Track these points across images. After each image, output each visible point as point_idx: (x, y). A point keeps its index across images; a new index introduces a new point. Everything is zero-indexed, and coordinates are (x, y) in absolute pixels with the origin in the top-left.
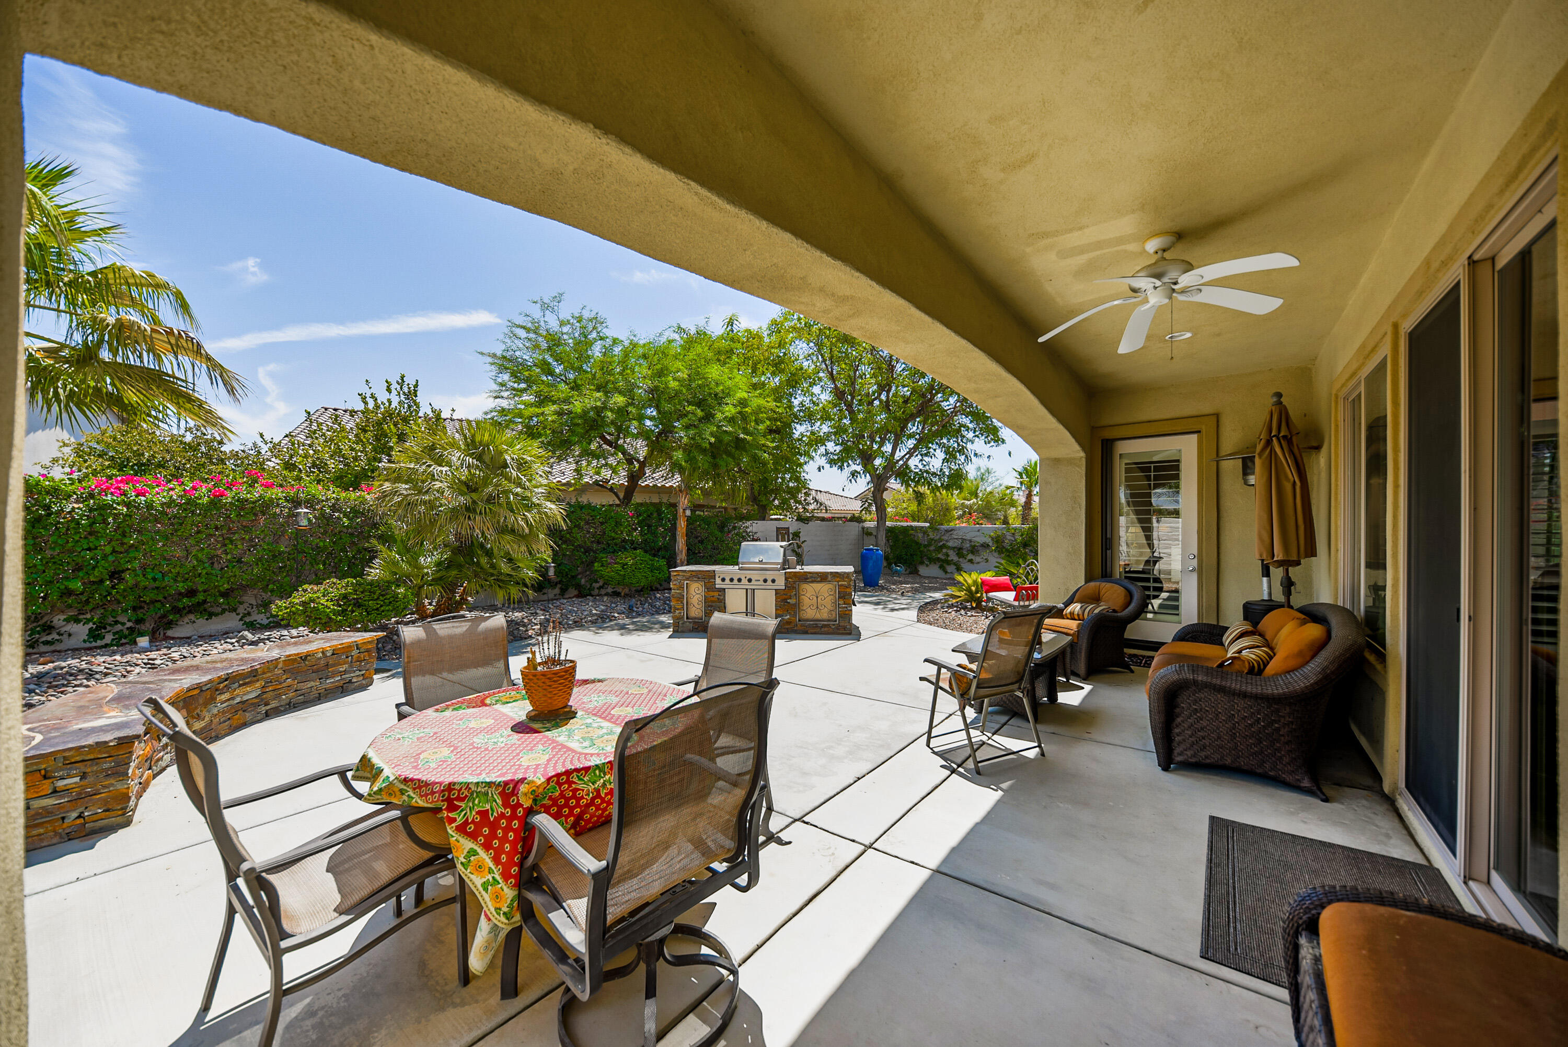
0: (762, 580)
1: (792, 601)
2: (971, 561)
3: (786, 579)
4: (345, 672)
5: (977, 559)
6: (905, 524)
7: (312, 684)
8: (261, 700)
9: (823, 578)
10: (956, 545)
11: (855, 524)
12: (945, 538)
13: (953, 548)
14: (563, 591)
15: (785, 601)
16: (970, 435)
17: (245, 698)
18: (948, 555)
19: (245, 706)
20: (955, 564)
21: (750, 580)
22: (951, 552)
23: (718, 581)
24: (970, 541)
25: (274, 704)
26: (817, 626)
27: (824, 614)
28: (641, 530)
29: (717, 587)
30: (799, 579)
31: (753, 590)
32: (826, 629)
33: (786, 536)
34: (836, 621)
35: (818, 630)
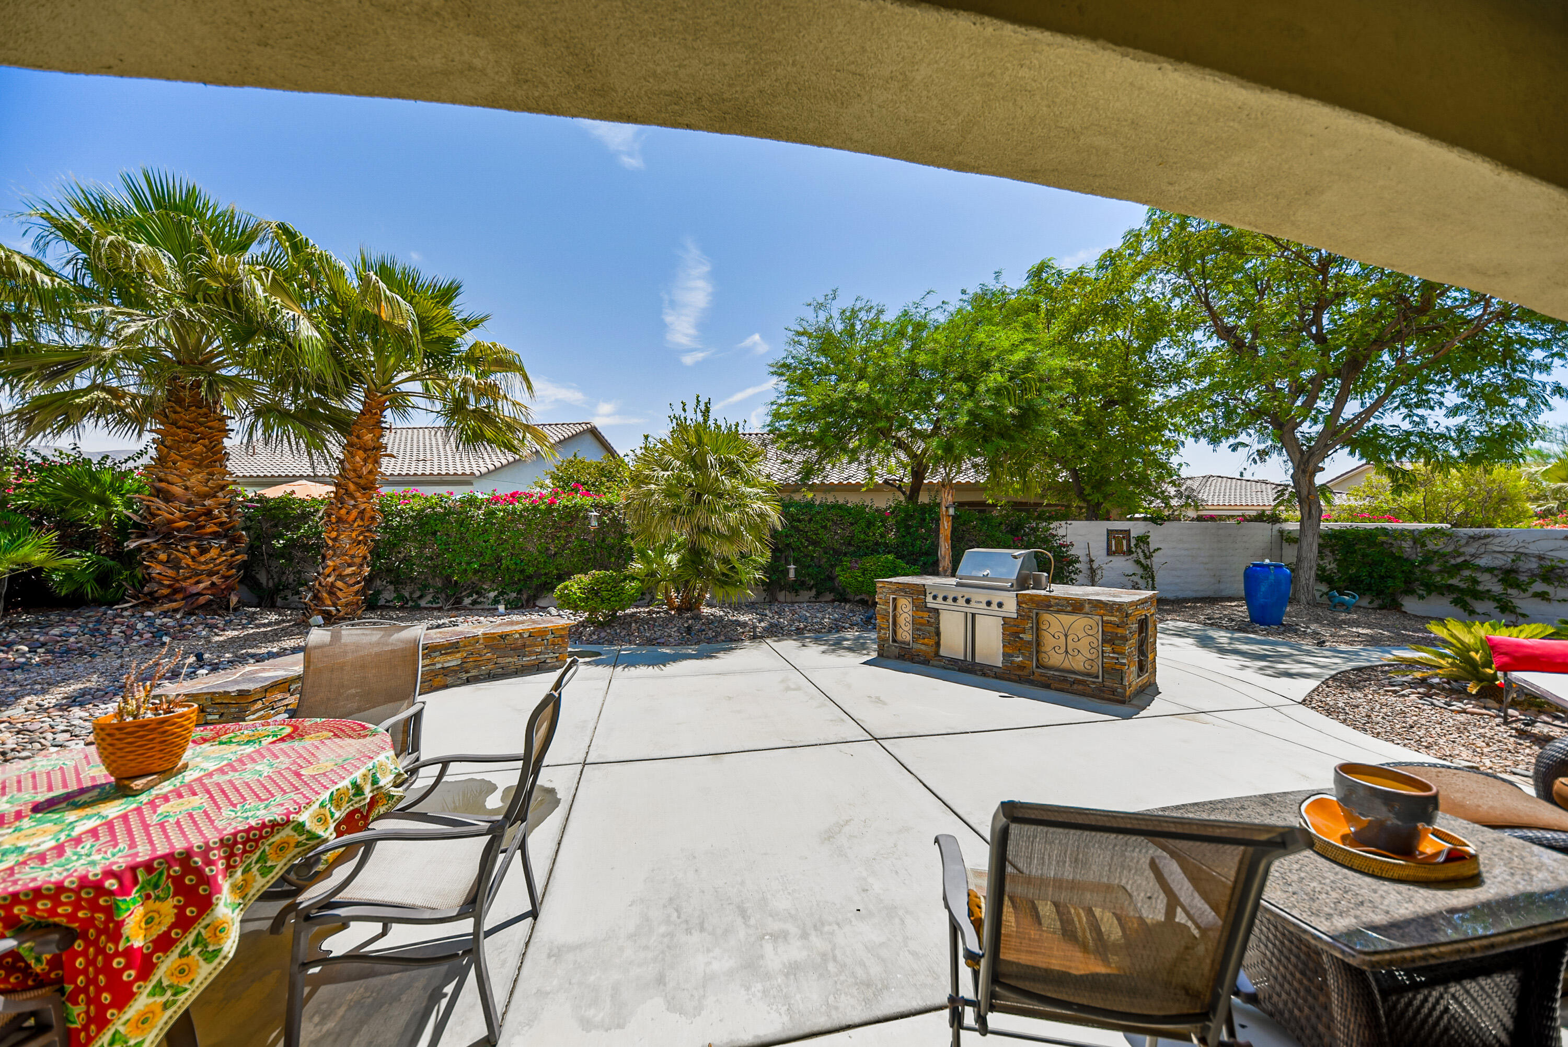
0: (984, 601)
1: (1027, 637)
2: (1543, 596)
3: (1019, 604)
4: (541, 653)
6: (1370, 525)
7: (510, 659)
8: (462, 668)
9: (1076, 607)
10: (1499, 563)
11: (1268, 526)
12: (1469, 550)
13: (1490, 570)
14: (818, 594)
15: (1016, 635)
16: (1538, 355)
17: (446, 665)
18: (1475, 582)
19: (445, 671)
20: (1495, 599)
21: (968, 601)
22: (1485, 577)
23: (929, 599)
24: (1541, 558)
25: (474, 673)
26: (1065, 680)
27: (1078, 663)
28: (898, 531)
29: (929, 605)
30: (1038, 605)
31: (973, 615)
32: (1080, 687)
33: (1125, 542)
34: (1097, 677)
35: (1067, 686)
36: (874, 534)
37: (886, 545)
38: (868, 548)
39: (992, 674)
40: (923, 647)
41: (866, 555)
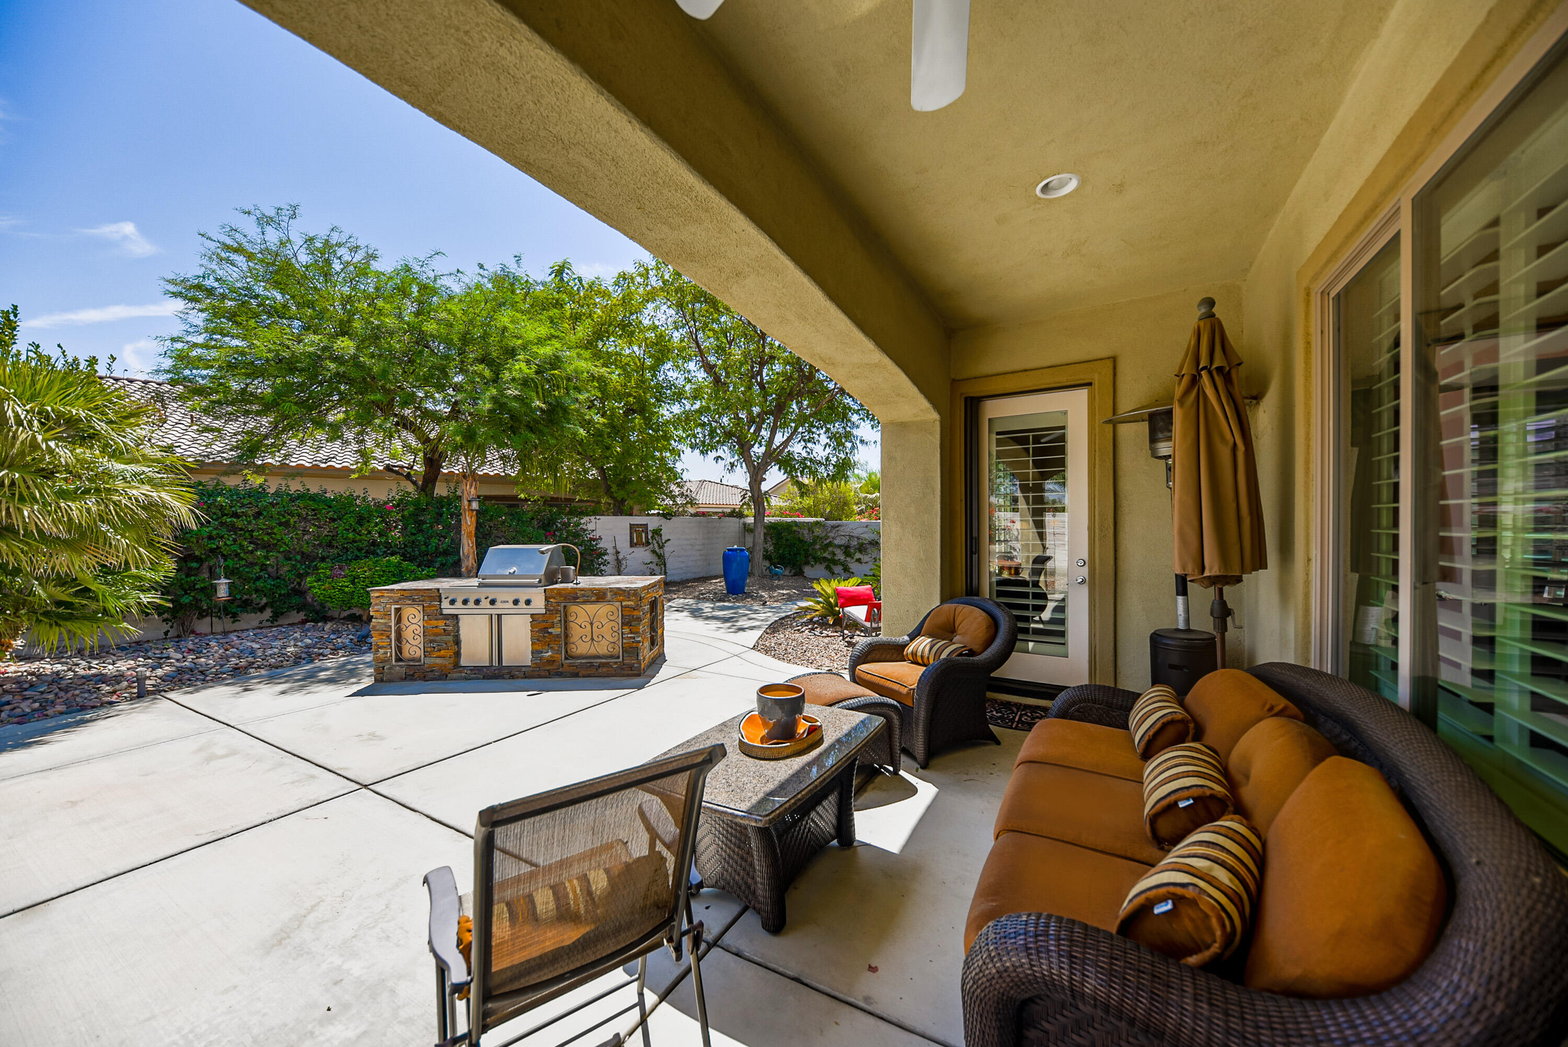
0: (511, 600)
1: (556, 631)
2: (859, 560)
3: (547, 599)
5: (865, 558)
6: (789, 520)
9: (600, 596)
10: (843, 542)
12: (832, 535)
13: (839, 546)
14: (276, 616)
15: (545, 630)
16: (856, 419)
18: (834, 554)
20: (841, 564)
21: (493, 602)
22: (838, 551)
23: (445, 604)
24: (858, 538)
26: (592, 665)
27: (603, 648)
28: (404, 528)
29: (445, 612)
30: (565, 598)
31: (499, 616)
32: (605, 669)
33: (644, 535)
34: (618, 657)
35: (593, 671)
36: (369, 532)
37: (388, 545)
38: (360, 550)
39: (521, 674)
40: (438, 661)
41: (357, 558)
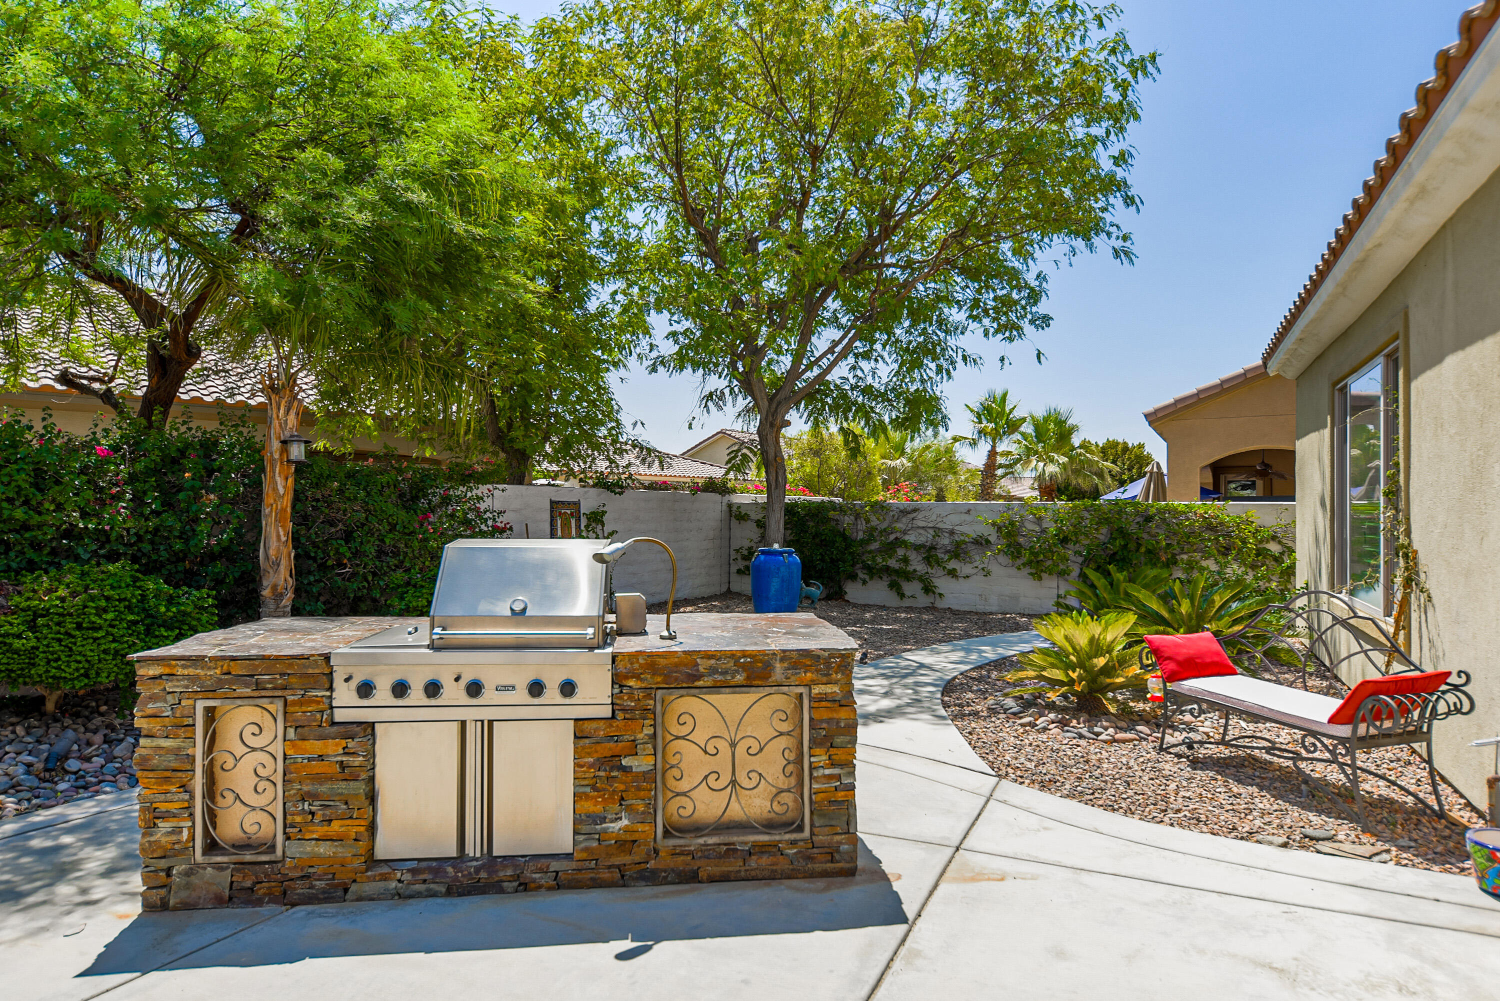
0: (522, 681)
1: (639, 763)
3: (617, 680)
5: (967, 569)
11: (716, 497)
12: (899, 526)
13: (917, 548)
15: (612, 762)
18: (906, 560)
20: (921, 579)
21: (475, 689)
22: (913, 556)
23: (346, 695)
26: (731, 850)
27: (759, 803)
28: (138, 500)
29: (340, 716)
30: (667, 678)
31: (491, 722)
32: (765, 861)
33: (573, 522)
34: (800, 829)
35: (734, 865)
36: (59, 507)
37: (102, 537)
38: (36, 546)
39: (546, 880)
40: (324, 849)
41: (32, 567)
